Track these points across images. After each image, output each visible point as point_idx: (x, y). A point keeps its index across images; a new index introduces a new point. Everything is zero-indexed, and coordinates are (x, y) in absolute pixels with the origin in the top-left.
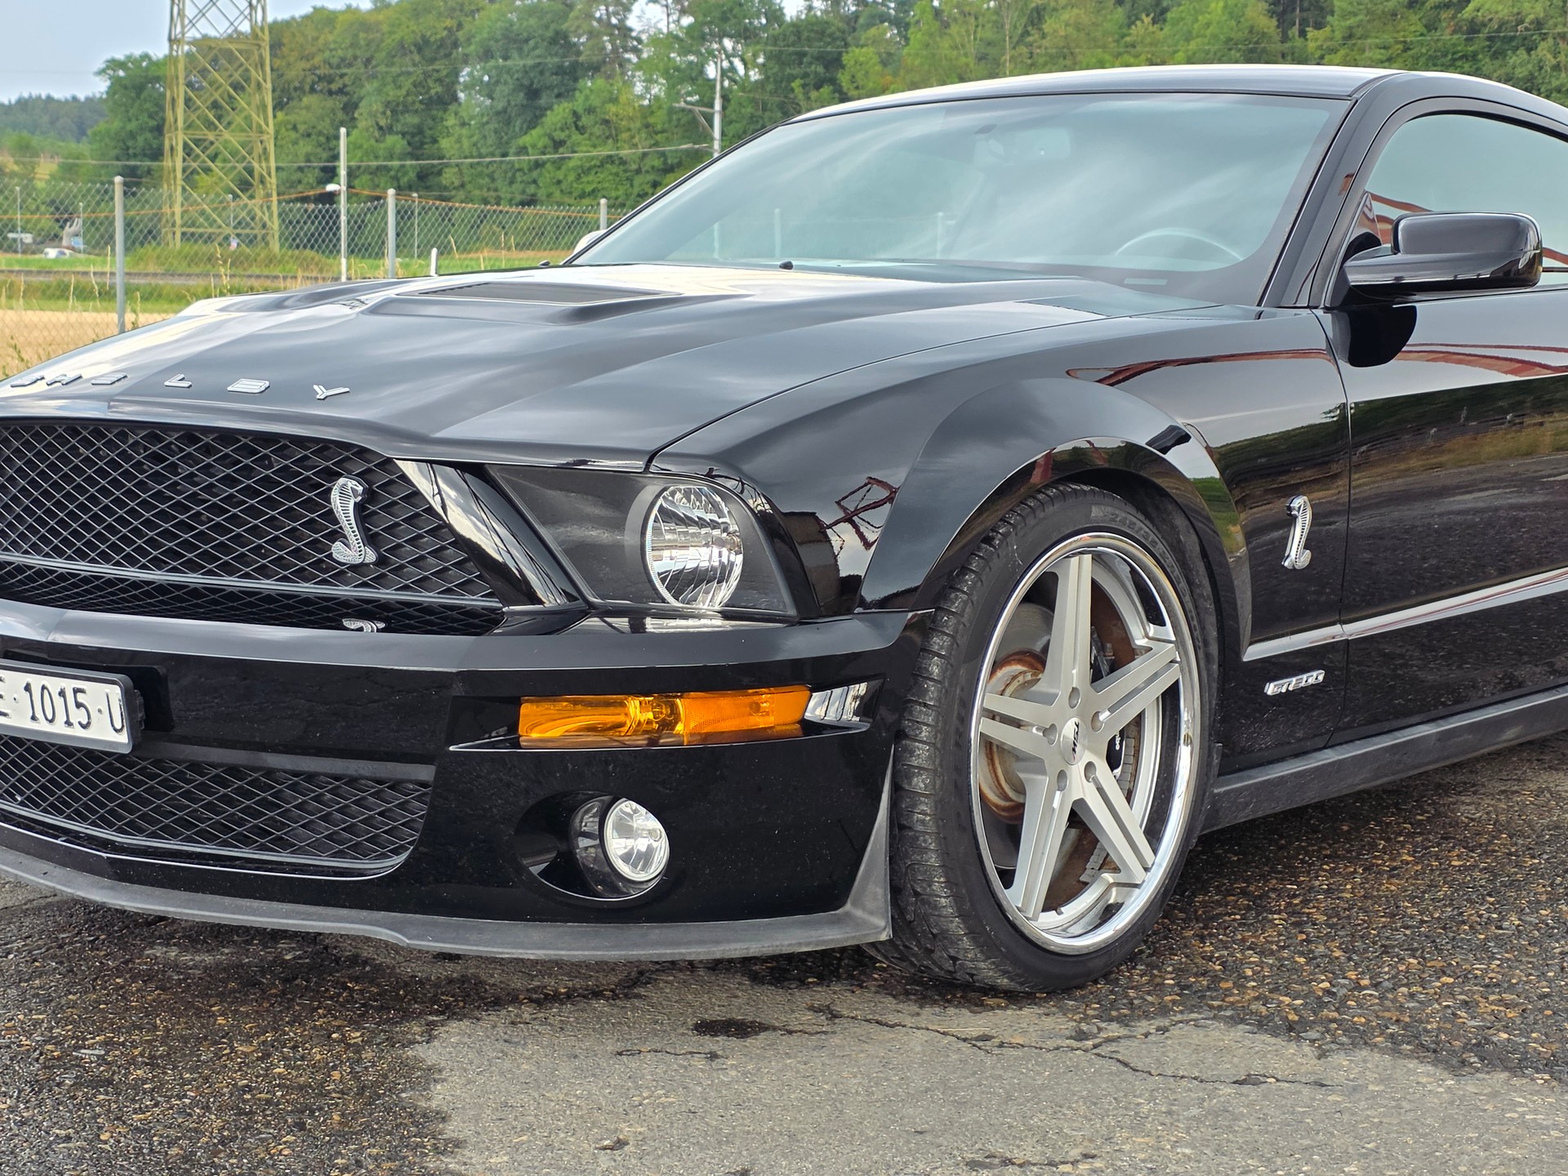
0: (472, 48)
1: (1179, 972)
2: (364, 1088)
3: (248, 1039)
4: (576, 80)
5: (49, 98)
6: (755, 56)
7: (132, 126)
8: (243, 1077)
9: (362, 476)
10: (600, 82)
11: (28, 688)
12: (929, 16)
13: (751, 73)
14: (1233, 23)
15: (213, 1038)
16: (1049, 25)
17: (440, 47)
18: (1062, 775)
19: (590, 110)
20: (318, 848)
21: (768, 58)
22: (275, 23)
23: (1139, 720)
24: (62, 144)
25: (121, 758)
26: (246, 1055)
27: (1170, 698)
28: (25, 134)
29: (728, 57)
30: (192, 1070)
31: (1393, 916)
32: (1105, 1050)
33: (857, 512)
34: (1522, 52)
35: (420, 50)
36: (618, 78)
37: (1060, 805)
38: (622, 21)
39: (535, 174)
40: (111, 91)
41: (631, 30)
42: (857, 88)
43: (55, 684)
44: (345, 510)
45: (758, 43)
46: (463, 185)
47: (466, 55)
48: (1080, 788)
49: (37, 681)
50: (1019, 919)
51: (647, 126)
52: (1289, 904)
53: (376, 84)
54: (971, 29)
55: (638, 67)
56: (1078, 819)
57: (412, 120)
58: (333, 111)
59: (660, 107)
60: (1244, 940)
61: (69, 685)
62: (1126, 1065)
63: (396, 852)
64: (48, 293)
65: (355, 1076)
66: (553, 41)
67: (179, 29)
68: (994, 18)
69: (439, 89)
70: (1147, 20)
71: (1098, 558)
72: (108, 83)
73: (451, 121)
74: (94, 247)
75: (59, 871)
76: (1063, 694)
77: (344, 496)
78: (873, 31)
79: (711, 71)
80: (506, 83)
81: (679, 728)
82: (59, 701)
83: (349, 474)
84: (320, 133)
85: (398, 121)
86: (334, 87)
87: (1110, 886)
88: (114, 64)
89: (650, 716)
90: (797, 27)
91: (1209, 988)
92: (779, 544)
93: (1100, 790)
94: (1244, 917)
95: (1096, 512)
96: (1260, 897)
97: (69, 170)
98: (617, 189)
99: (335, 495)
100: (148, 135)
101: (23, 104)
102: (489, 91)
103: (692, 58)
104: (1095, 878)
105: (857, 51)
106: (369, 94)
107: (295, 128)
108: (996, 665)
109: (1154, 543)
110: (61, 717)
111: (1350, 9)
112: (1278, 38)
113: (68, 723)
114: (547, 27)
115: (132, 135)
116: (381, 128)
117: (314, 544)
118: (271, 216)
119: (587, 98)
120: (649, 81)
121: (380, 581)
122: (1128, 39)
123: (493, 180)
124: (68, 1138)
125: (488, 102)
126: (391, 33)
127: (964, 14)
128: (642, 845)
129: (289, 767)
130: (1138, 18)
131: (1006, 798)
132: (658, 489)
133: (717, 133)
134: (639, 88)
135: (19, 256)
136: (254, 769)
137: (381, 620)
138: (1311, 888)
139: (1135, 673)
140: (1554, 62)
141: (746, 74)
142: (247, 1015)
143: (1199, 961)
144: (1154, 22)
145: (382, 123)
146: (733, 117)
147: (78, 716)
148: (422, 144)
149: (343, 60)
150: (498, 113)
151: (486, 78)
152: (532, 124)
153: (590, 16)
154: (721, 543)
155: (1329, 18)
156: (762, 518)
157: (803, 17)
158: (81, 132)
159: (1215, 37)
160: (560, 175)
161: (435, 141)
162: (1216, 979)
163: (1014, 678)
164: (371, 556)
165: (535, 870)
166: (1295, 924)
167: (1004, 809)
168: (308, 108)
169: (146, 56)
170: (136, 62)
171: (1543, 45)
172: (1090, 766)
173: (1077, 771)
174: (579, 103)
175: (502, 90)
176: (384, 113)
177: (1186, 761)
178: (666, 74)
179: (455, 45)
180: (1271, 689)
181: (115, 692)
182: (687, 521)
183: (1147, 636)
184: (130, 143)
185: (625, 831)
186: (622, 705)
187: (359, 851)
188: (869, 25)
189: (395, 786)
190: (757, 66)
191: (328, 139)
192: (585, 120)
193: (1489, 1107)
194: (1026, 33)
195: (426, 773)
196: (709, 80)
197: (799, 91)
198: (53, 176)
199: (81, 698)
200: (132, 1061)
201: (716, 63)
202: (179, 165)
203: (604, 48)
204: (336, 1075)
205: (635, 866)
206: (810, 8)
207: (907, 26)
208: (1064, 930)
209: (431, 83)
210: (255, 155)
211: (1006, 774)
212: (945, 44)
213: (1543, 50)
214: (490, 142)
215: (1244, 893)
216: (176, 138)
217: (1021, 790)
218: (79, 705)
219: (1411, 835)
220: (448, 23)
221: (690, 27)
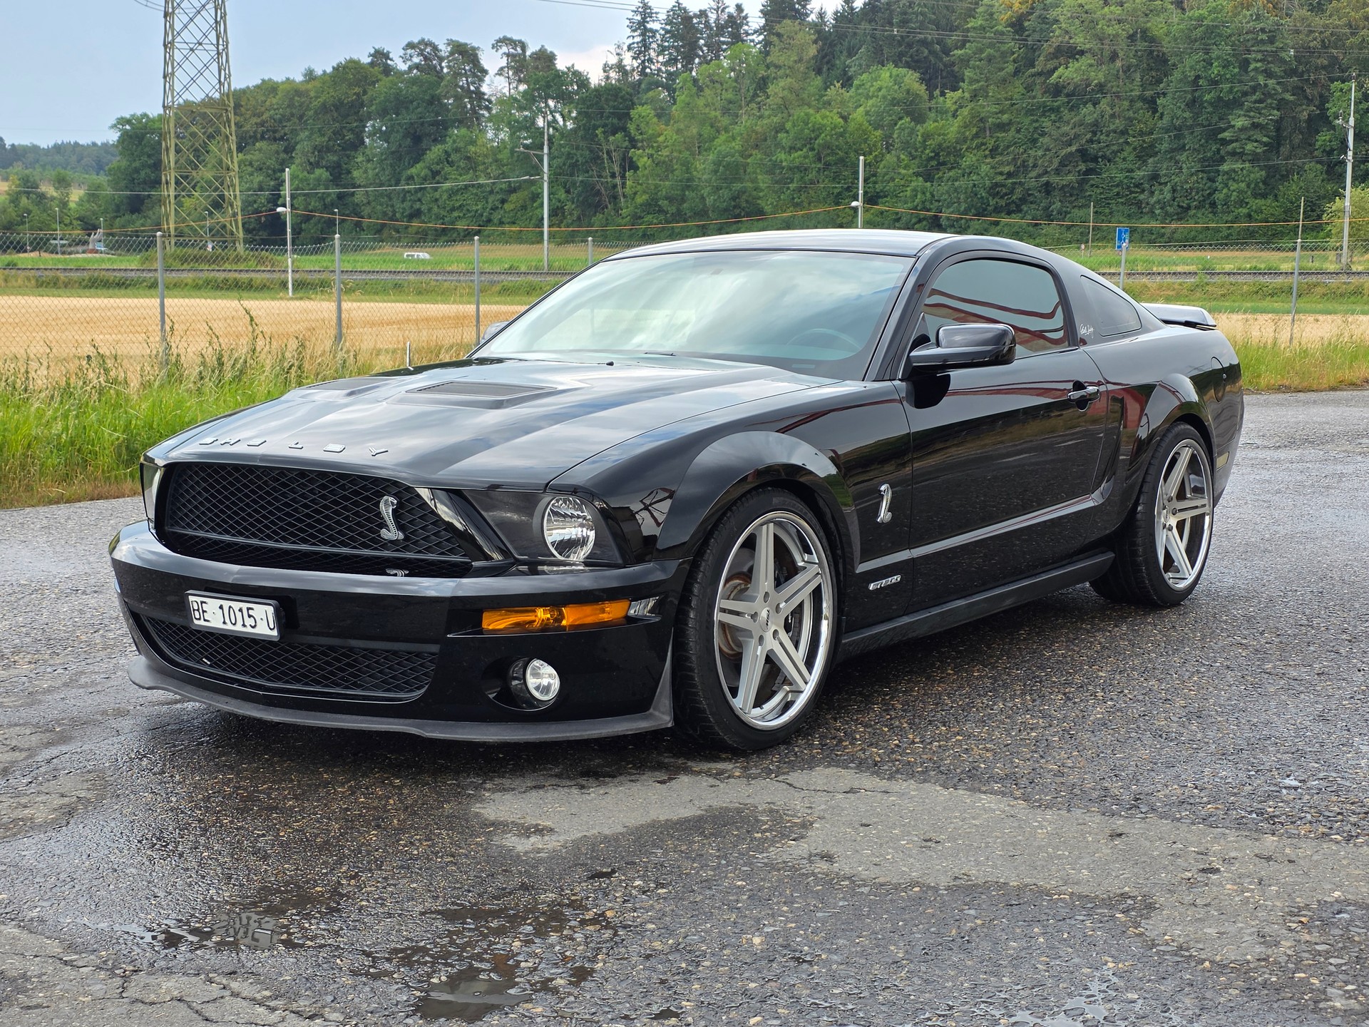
0: (374, 107)
1: (822, 737)
2: (407, 807)
3: (343, 785)
4: (446, 129)
5: (76, 144)
6: (570, 112)
7: (137, 164)
8: (344, 804)
9: (396, 495)
10: (464, 131)
11: (221, 607)
12: (690, 84)
13: (568, 124)
14: (896, 87)
15: (326, 784)
16: (771, 89)
17: (350, 107)
18: (761, 638)
19: (457, 150)
20: (376, 687)
21: (579, 113)
22: (235, 90)
23: (801, 605)
24: (87, 176)
25: (271, 643)
26: (343, 793)
27: (817, 594)
28: (59, 169)
29: (551, 113)
30: (318, 801)
31: (937, 704)
32: (780, 778)
33: (651, 505)
34: (1089, 105)
35: (337, 109)
36: (476, 127)
37: (760, 652)
38: (477, 88)
39: (419, 195)
40: (122, 140)
41: (484, 94)
42: (641, 134)
43: (236, 605)
44: (388, 513)
45: (572, 103)
46: (369, 203)
47: (370, 113)
48: (771, 644)
49: (226, 604)
50: (740, 713)
51: (496, 161)
52: (883, 699)
53: (307, 133)
54: (719, 91)
55: (490, 120)
56: (770, 660)
57: (333, 158)
58: (277, 152)
59: (505, 148)
60: (857, 720)
61: (244, 606)
62: (791, 785)
63: (418, 688)
64: (83, 284)
65: (401, 801)
66: (431, 103)
67: (170, 99)
68: (735, 84)
69: (352, 136)
70: (838, 85)
71: (779, 524)
72: (119, 134)
73: (360, 159)
74: (111, 249)
75: (233, 701)
76: (760, 596)
77: (387, 507)
78: (651, 94)
79: (540, 122)
80: (398, 131)
81: (564, 623)
82: (239, 615)
83: (389, 494)
84: (268, 168)
85: (323, 158)
86: (277, 135)
87: (788, 692)
88: (122, 121)
89: (549, 616)
90: (598, 91)
91: (836, 745)
92: (610, 521)
93: (781, 644)
94: (859, 707)
95: (775, 501)
96: (868, 696)
97: (92, 197)
98: (477, 205)
99: (382, 505)
100: (148, 171)
101: (58, 149)
102: (385, 137)
103: (527, 113)
104: (780, 688)
105: (640, 108)
106: (302, 140)
107: (251, 164)
108: (727, 581)
109: (806, 514)
110: (240, 622)
111: (975, 77)
112: (926, 97)
113: (244, 625)
114: (425, 92)
115: (137, 171)
116: (311, 164)
117: (370, 530)
118: (237, 228)
119: (454, 142)
120: (498, 129)
121: (406, 548)
122: (825, 98)
123: (390, 199)
124: (264, 835)
125: (386, 145)
126: (317, 97)
127: (713, 82)
128: (545, 682)
129: (362, 646)
130: (832, 84)
131: (732, 649)
132: (550, 498)
133: (546, 169)
134: (490, 134)
135: (59, 256)
136: (343, 648)
137: (406, 569)
138: (897, 690)
139: (799, 580)
140: (1111, 112)
141: (564, 125)
142: (338, 772)
143: (833, 731)
144: (843, 86)
145: (312, 160)
146: (556, 153)
147: (249, 622)
148: (340, 174)
149: (283, 116)
150: (393, 153)
151: (384, 128)
152: (417, 160)
153: (457, 85)
154: (582, 526)
155: (961, 84)
156: (602, 511)
157: (603, 84)
158: (100, 167)
159: (884, 97)
160: (437, 195)
161: (349, 172)
162: (841, 741)
163: (735, 587)
164: (401, 536)
165: (491, 696)
166: (885, 710)
167: (732, 655)
168: (260, 150)
169: (145, 115)
170: (139, 120)
171: (1104, 101)
172: (775, 632)
173: (769, 635)
174: (448, 146)
175: (396, 137)
176: (313, 153)
177: (825, 627)
178: (509, 125)
179: (362, 105)
180: (872, 587)
181: (270, 610)
182: (565, 516)
183: (803, 561)
184: (135, 176)
185: (536, 675)
186: (534, 611)
187: (399, 688)
188: (649, 89)
189: (418, 655)
190: (572, 118)
191: (274, 171)
192: (454, 157)
193: (968, 801)
194: (755, 95)
195: (435, 648)
196: (539, 128)
197: (601, 136)
198: (81, 199)
199: (251, 612)
200: (285, 797)
201: (544, 117)
202: (172, 193)
203: (466, 107)
204: (391, 801)
205: (542, 692)
206: (608, 78)
207: (674, 90)
208: (763, 718)
209: (345, 132)
210: (225, 186)
211: (732, 637)
212: (701, 102)
213: (1104, 105)
214: (387, 173)
215: (861, 694)
216: (170, 175)
217: (740, 645)
218: (250, 616)
219: (955, 658)
220: (357, 90)
221: (525, 92)
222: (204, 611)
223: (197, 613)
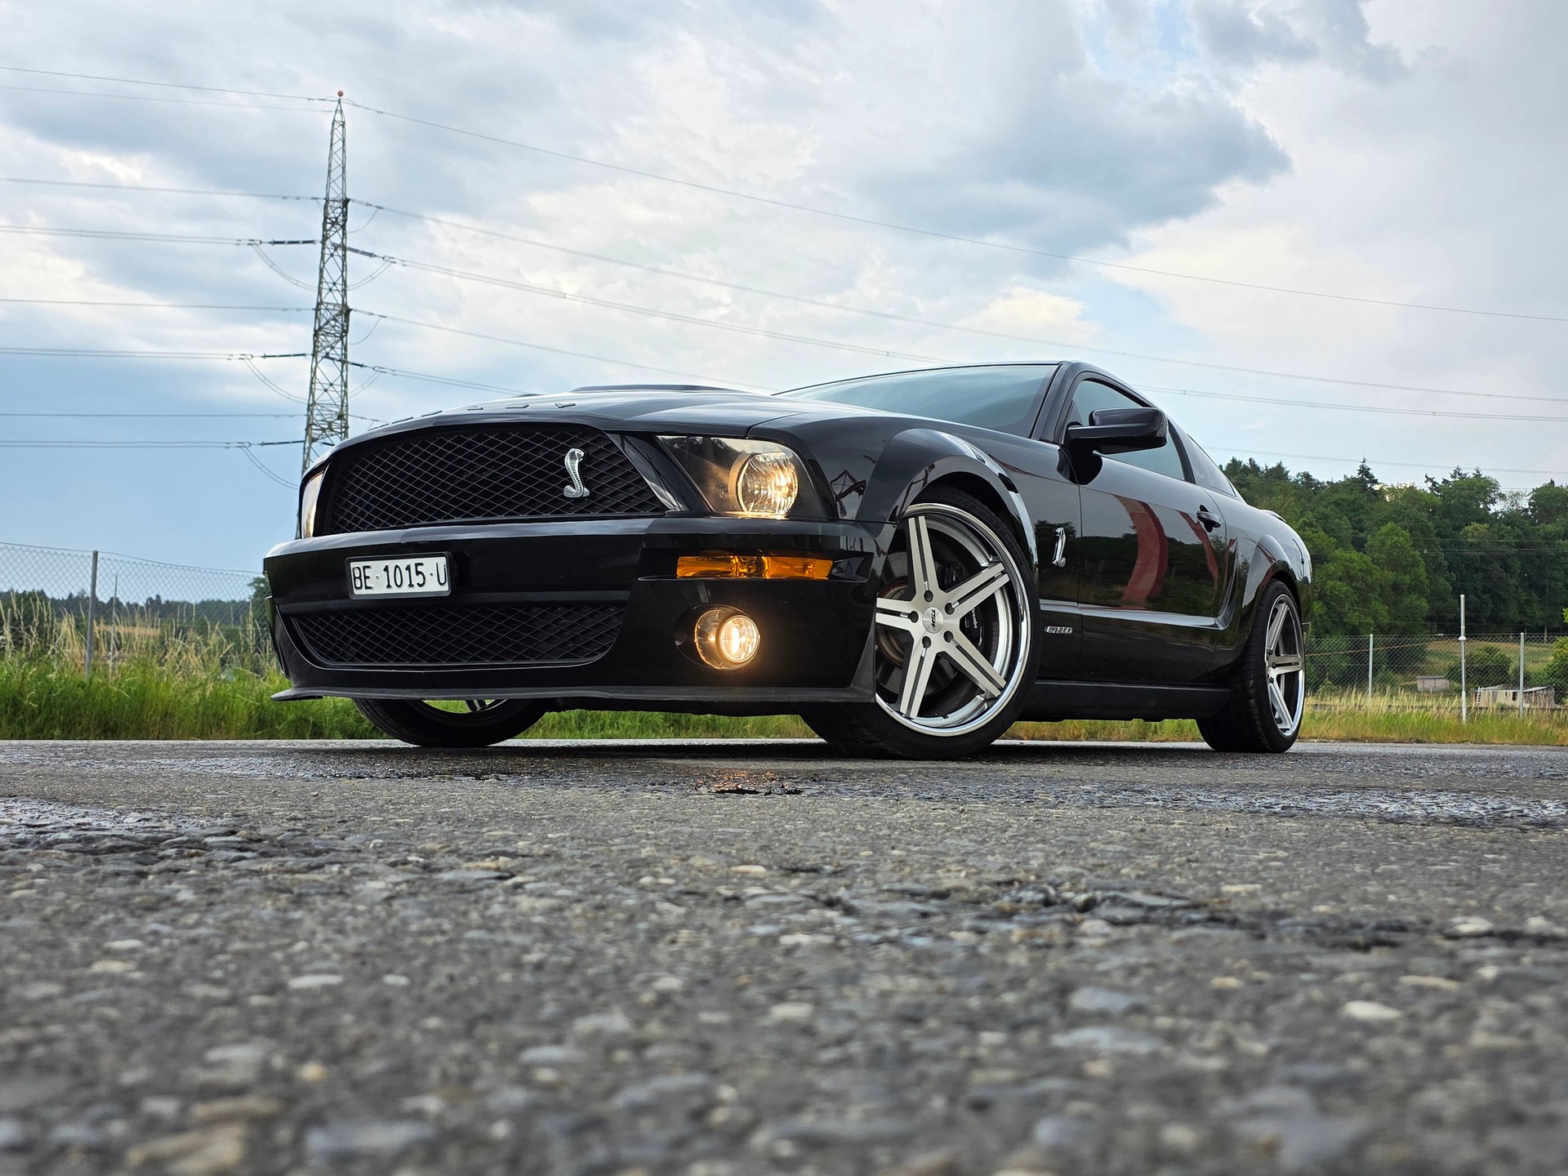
9: (584, 445)
11: (386, 569)
18: (927, 640)
20: (553, 654)
37: (926, 655)
43: (403, 563)
44: (573, 468)
48: (942, 646)
49: (392, 564)
61: (412, 562)
63: (601, 651)
76: (919, 595)
77: (573, 459)
81: (765, 575)
82: (405, 574)
83: (576, 445)
87: (981, 701)
89: (746, 570)
99: (567, 460)
110: (406, 582)
113: (411, 585)
117: (552, 490)
121: (590, 508)
129: (542, 600)
136: (520, 606)
147: (417, 580)
164: (586, 493)
165: (678, 643)
172: (948, 634)
173: (938, 637)
180: (1048, 630)
181: (441, 562)
183: (988, 561)
186: (728, 560)
187: (578, 653)
189: (604, 609)
195: (627, 595)
199: (420, 569)
218: (418, 573)
222: (366, 578)
223: (358, 582)
